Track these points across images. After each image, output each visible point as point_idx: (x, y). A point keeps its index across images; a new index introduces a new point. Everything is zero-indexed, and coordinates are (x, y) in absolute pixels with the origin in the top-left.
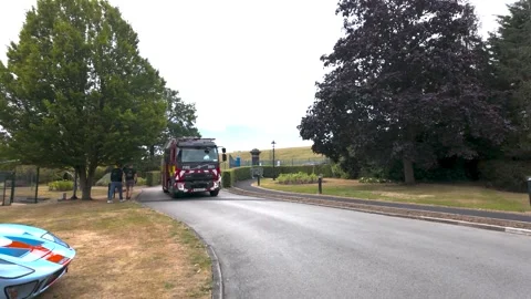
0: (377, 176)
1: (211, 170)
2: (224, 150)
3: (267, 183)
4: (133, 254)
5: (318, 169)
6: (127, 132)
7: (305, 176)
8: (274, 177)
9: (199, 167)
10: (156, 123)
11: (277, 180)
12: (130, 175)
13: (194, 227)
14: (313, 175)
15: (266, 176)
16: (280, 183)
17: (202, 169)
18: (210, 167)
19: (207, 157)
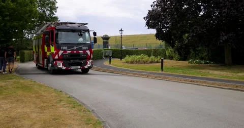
0: (202, 59)
1: (84, 51)
2: (95, 34)
3: (116, 62)
4: (34, 115)
5: (156, 53)
6: (8, 18)
7: (146, 58)
8: (121, 58)
9: (75, 48)
10: (31, 11)
11: (123, 60)
12: (10, 53)
13: (74, 95)
14: (152, 57)
15: (114, 57)
16: (127, 62)
17: (77, 50)
18: (84, 48)
19: (81, 40)
